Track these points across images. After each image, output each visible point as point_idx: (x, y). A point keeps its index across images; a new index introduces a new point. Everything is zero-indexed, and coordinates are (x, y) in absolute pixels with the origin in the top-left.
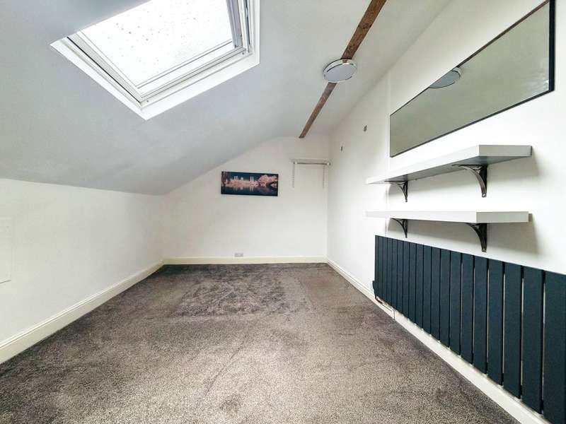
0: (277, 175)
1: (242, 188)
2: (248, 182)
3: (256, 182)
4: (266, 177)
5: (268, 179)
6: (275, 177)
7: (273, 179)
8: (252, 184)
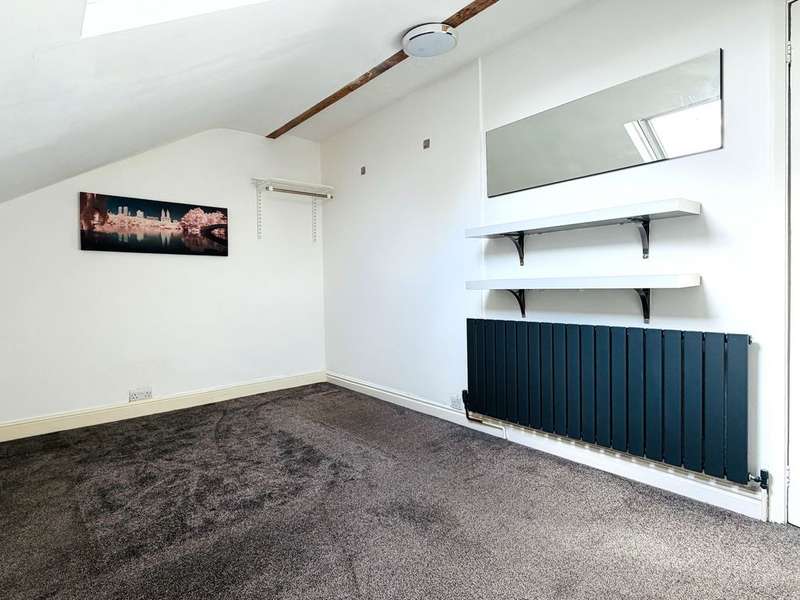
0: (224, 211)
1: (140, 237)
2: (156, 222)
3: (176, 224)
4: (200, 213)
5: (205, 219)
6: (221, 215)
7: (216, 218)
8: (167, 227)
